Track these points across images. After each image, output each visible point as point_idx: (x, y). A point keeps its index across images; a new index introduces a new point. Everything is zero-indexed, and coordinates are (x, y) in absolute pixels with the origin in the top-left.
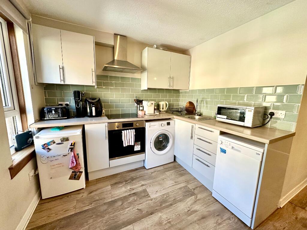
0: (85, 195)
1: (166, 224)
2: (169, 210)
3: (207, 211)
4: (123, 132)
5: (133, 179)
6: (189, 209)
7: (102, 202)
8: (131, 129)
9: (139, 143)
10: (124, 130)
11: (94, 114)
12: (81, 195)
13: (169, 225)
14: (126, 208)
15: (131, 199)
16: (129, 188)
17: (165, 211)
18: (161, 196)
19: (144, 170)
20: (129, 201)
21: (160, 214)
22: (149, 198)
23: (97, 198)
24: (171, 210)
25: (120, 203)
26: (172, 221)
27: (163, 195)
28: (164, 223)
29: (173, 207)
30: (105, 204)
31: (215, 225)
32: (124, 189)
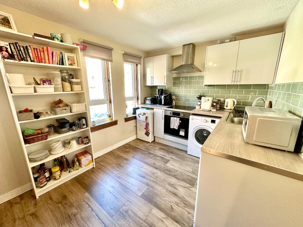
0: (148, 145)
1: (155, 176)
2: (165, 175)
3: (183, 196)
4: (171, 118)
5: (172, 153)
6: (174, 184)
7: (149, 151)
8: (177, 117)
9: (184, 130)
10: (172, 117)
11: (163, 104)
12: (146, 144)
13: (156, 177)
14: (152, 159)
15: (158, 158)
16: (164, 154)
17: (163, 173)
18: (172, 168)
19: (185, 153)
20: (156, 158)
21: (159, 172)
22: (165, 164)
23: (149, 149)
24: (166, 175)
25: (153, 156)
26: (159, 178)
27: (174, 169)
28: (155, 175)
29: (168, 176)
30: (148, 152)
31: (174, 202)
32: (162, 153)
